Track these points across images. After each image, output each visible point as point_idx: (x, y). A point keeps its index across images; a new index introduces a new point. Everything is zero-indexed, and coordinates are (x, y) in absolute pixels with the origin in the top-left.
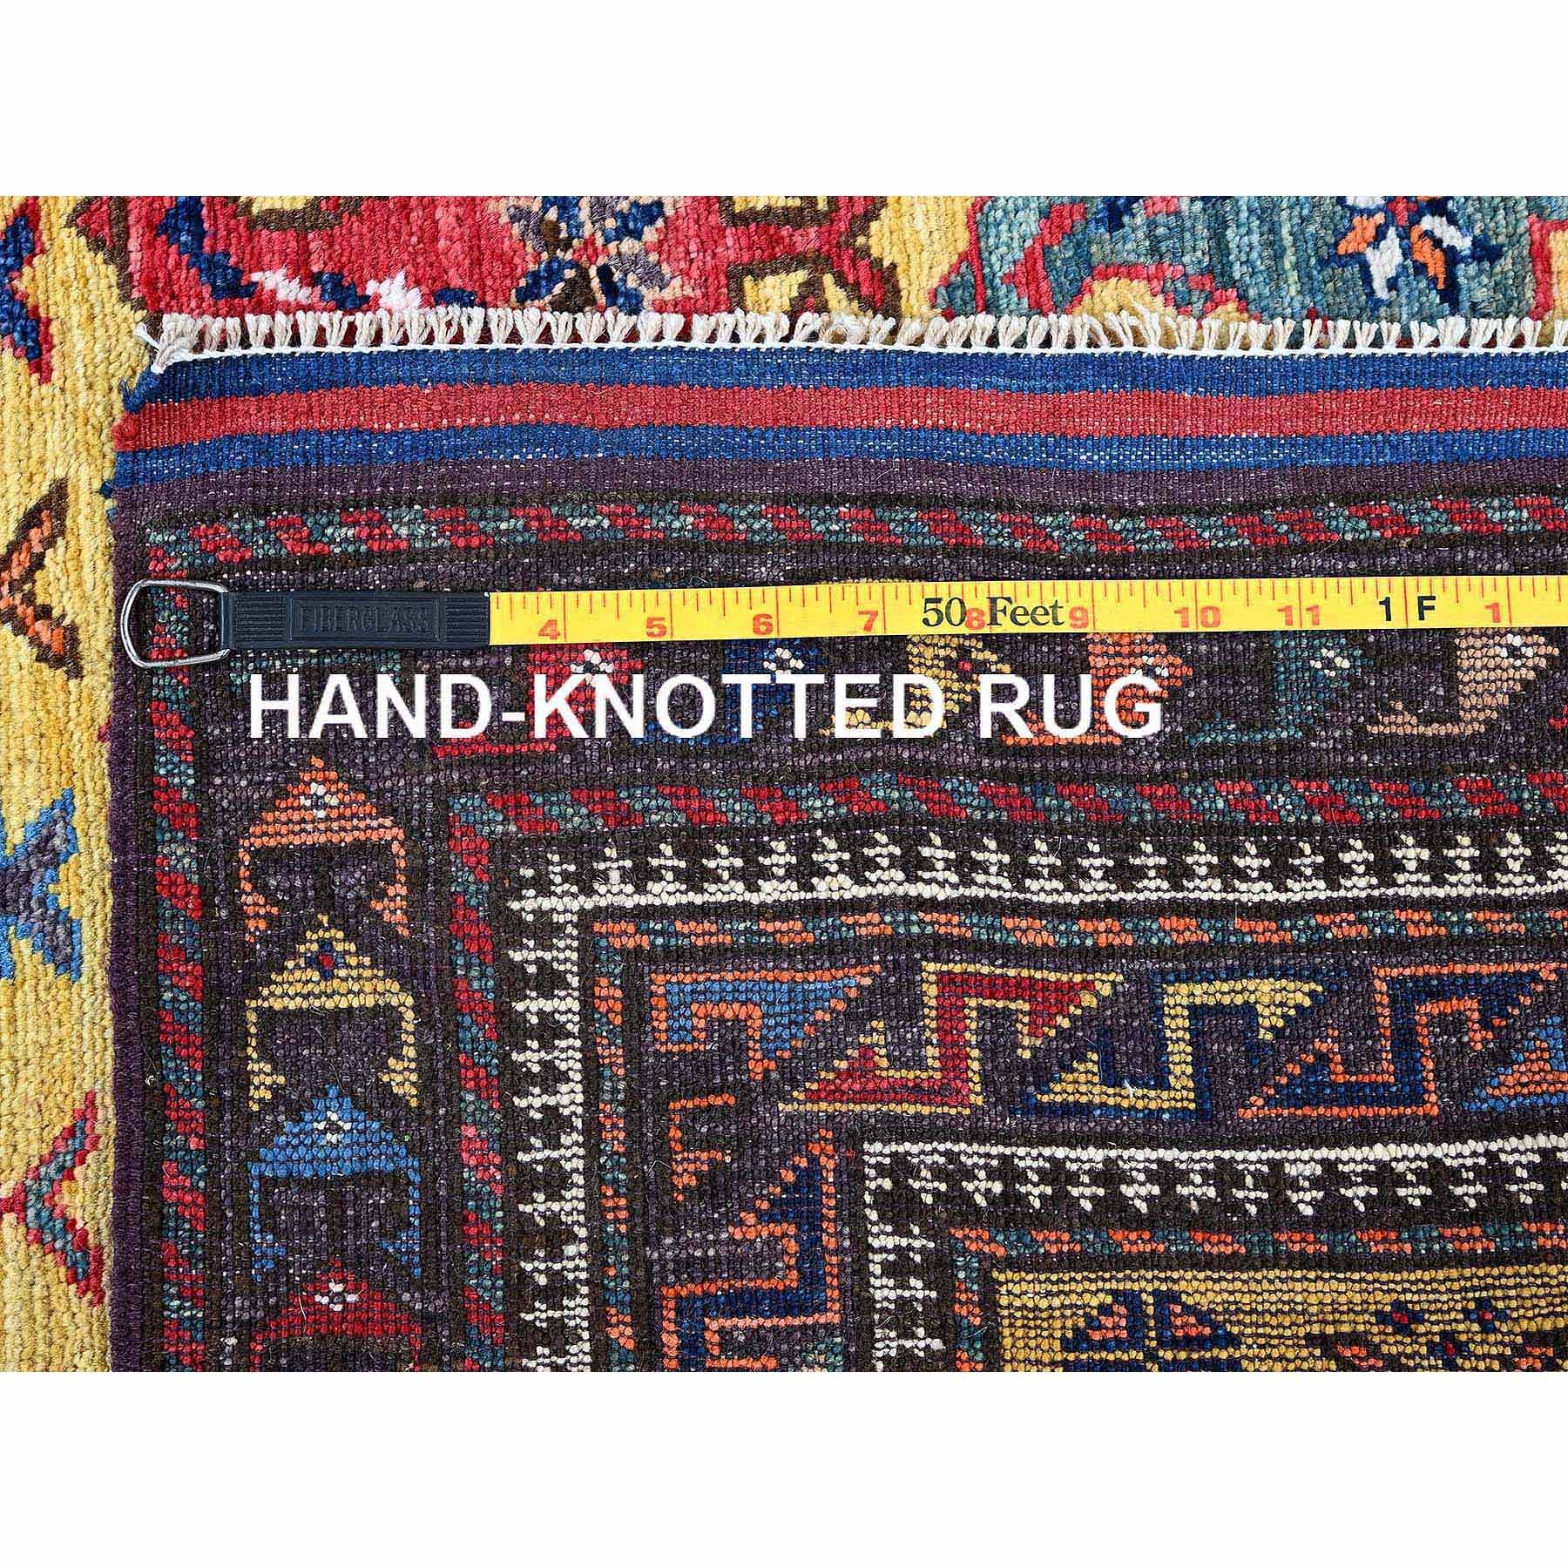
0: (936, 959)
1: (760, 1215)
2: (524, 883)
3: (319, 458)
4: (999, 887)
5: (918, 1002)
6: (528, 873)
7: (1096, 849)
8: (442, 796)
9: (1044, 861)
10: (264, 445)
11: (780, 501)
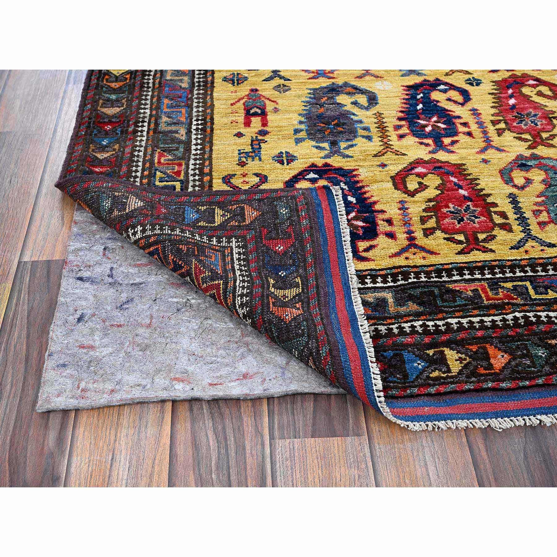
0: (223, 282)
1: (173, 259)
2: (238, 239)
3: (318, 212)
4: (238, 292)
5: (214, 280)
6: (240, 240)
7: (247, 310)
8: (255, 229)
9: (244, 299)
10: (319, 205)
11: (316, 274)
